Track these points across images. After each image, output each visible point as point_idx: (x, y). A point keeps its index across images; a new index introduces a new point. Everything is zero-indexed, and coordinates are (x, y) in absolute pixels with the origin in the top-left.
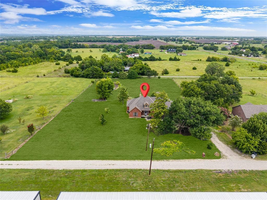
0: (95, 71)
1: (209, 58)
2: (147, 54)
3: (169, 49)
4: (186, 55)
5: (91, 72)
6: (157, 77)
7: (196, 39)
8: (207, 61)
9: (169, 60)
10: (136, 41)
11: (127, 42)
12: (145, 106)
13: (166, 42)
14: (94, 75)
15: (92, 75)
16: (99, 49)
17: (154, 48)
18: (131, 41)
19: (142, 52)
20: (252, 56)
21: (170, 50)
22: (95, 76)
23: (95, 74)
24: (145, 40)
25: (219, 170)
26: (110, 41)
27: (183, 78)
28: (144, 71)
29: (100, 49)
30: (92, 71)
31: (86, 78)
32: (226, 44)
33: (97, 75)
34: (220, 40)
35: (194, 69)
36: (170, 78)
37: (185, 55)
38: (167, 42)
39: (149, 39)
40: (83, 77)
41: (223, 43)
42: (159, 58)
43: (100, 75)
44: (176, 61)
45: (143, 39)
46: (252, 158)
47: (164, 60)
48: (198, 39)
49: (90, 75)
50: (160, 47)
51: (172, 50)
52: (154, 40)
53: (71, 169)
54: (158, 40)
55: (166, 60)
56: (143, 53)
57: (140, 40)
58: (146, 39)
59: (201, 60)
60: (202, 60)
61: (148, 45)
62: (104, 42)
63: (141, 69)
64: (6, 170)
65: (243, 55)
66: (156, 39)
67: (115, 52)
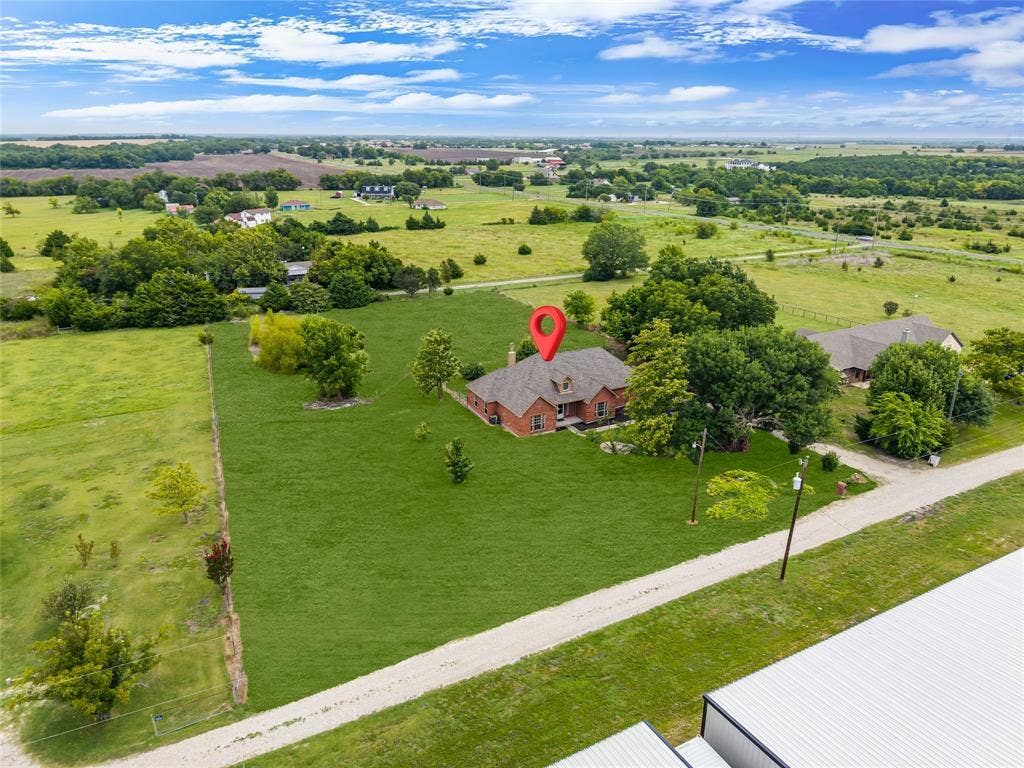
0: (187, 291)
1: (536, 212)
2: (293, 208)
3: (368, 189)
4: (444, 207)
5: (169, 300)
6: (439, 289)
7: (416, 147)
8: (531, 222)
9: (405, 227)
10: (179, 159)
11: (146, 164)
12: (561, 389)
13: (316, 161)
14: (184, 310)
15: (175, 312)
16: (49, 198)
17: (299, 184)
18: (158, 160)
19: (272, 202)
20: (636, 198)
21: (372, 190)
22: (189, 312)
23: (190, 305)
24: (218, 153)
25: (907, 514)
26: (59, 163)
27: (525, 286)
28: (380, 274)
29: (55, 198)
30: (171, 293)
31: (147, 326)
32: (527, 163)
33: (200, 309)
34: (494, 149)
35: (524, 251)
36: (485, 290)
37: (439, 207)
38: (319, 162)
39: (233, 150)
40: (127, 324)
41: (516, 159)
42: (370, 221)
43: (212, 306)
44: (430, 228)
45: (208, 151)
46: (931, 465)
47: (390, 229)
48: (423, 147)
49: (167, 312)
50: (323, 180)
51: (377, 189)
52: (256, 152)
53: (545, 648)
54: (274, 152)
55: (395, 228)
56: (276, 205)
57: (196, 155)
58: (220, 151)
59: (512, 222)
60: (515, 221)
61: (273, 176)
62: (25, 166)
63: (368, 268)
64: (306, 745)
65: (613, 197)
66: (266, 150)
67: (137, 207)
